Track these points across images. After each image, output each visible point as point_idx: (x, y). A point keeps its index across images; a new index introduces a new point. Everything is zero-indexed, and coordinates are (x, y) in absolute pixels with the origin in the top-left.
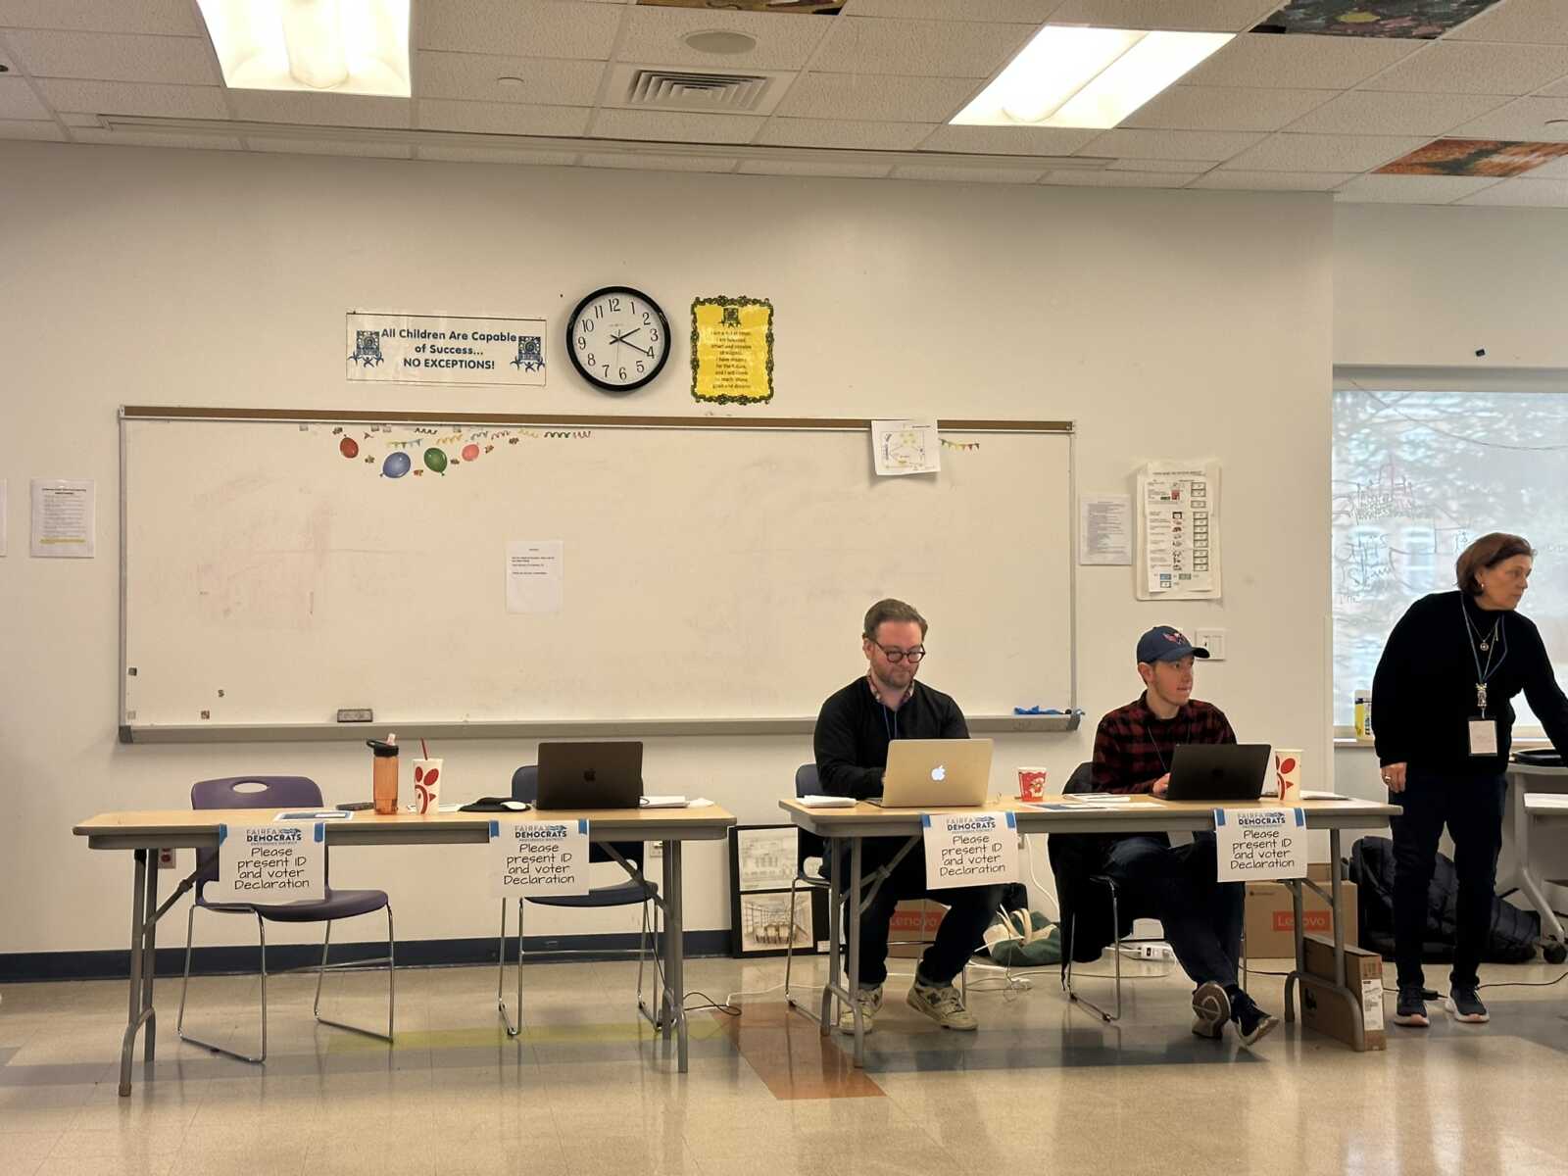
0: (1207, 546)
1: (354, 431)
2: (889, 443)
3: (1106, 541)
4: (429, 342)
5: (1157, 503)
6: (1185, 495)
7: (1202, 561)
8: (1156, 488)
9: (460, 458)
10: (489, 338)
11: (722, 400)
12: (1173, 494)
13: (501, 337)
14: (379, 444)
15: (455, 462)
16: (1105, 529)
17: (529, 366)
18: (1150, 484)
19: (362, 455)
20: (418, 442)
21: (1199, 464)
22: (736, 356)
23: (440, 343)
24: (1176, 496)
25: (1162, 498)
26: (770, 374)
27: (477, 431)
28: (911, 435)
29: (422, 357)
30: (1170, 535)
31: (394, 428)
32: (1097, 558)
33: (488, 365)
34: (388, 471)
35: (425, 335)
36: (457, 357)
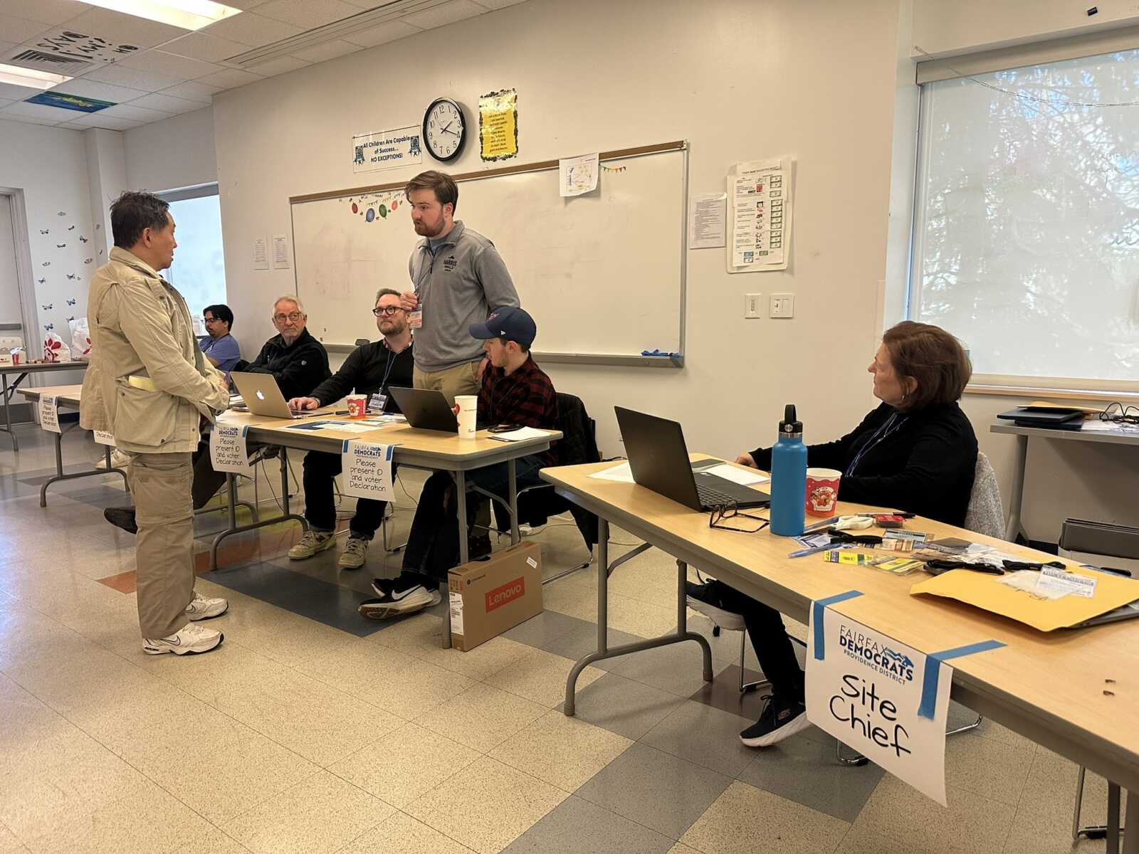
0: (781, 228)
1: (356, 199)
2: (572, 174)
3: (707, 229)
4: (379, 147)
5: (745, 196)
6: (766, 188)
7: (776, 241)
8: (745, 184)
9: (391, 210)
10: (399, 140)
11: (494, 159)
12: (758, 187)
13: (404, 139)
14: (365, 203)
15: (389, 211)
16: (707, 220)
17: (415, 153)
18: (738, 182)
19: (359, 212)
20: (376, 202)
21: (776, 162)
22: (501, 130)
23: (383, 147)
24: (760, 189)
25: (749, 192)
26: (516, 138)
27: (396, 193)
28: (585, 167)
29: (377, 156)
30: (754, 220)
31: (369, 196)
32: (701, 244)
33: (400, 156)
34: (368, 220)
35: (377, 144)
36: (389, 153)
